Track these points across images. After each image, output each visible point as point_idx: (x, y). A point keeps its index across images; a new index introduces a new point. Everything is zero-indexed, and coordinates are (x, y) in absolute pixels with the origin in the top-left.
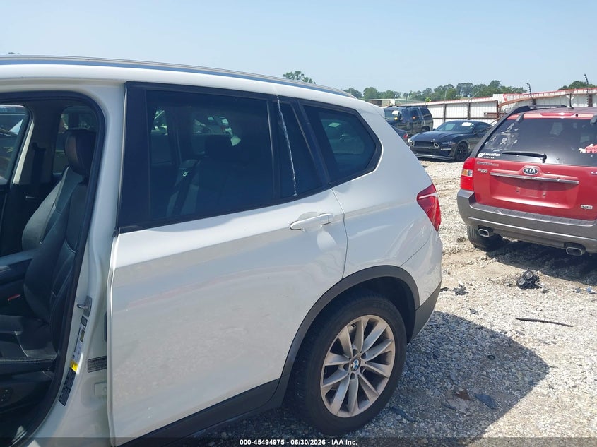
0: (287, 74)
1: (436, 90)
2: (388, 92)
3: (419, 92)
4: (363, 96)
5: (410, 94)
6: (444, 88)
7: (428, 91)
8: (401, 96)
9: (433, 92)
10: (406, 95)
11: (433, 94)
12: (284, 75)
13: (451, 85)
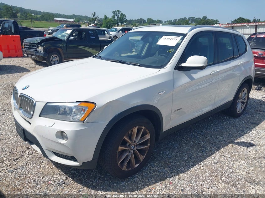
0: (114, 11)
1: (179, 20)
2: (158, 20)
3: (171, 21)
4: (146, 22)
5: (167, 21)
6: (183, 19)
7: (175, 20)
8: (163, 22)
9: (178, 21)
10: (165, 22)
11: (178, 22)
12: (112, 12)
13: (186, 18)
